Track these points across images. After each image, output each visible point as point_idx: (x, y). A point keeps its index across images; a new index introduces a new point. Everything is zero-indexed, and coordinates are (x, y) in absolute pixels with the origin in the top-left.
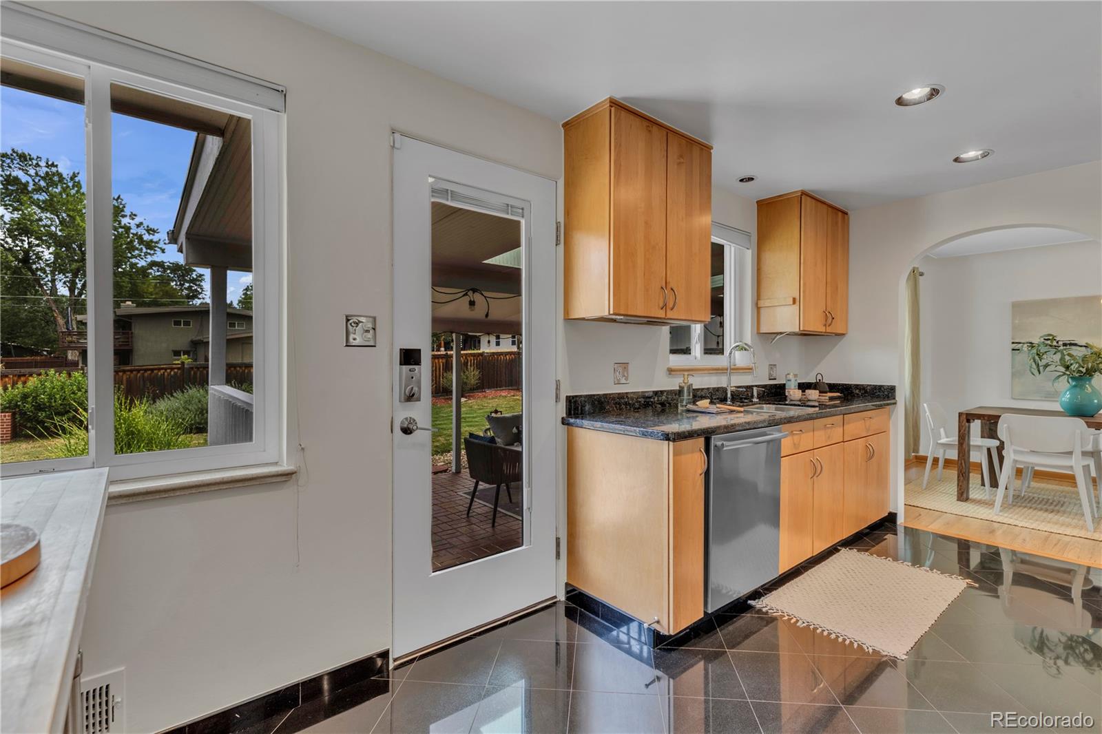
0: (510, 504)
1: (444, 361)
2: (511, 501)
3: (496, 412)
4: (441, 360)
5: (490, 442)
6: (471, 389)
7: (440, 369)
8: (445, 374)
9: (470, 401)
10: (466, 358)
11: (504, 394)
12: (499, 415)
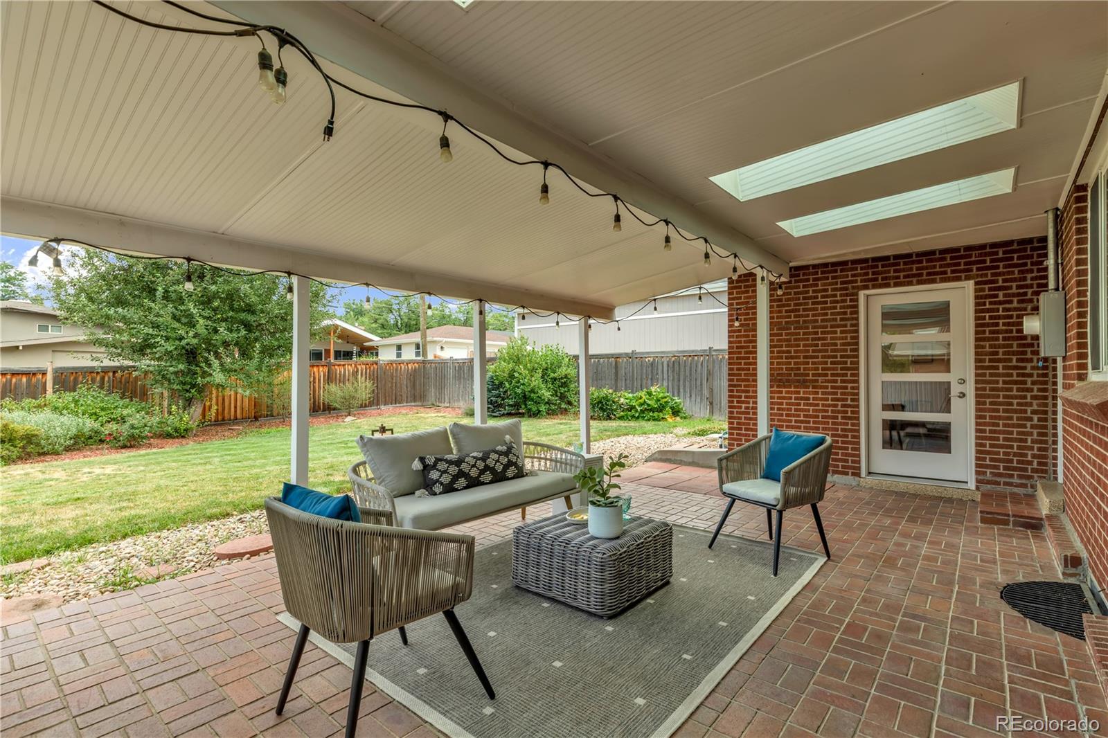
0: (405, 650)
1: (326, 369)
2: (405, 641)
3: (383, 430)
4: (321, 369)
5: (338, 516)
6: (361, 406)
7: (319, 380)
8: (326, 386)
9: (359, 421)
10: (356, 366)
11: (404, 412)
12: (387, 435)
